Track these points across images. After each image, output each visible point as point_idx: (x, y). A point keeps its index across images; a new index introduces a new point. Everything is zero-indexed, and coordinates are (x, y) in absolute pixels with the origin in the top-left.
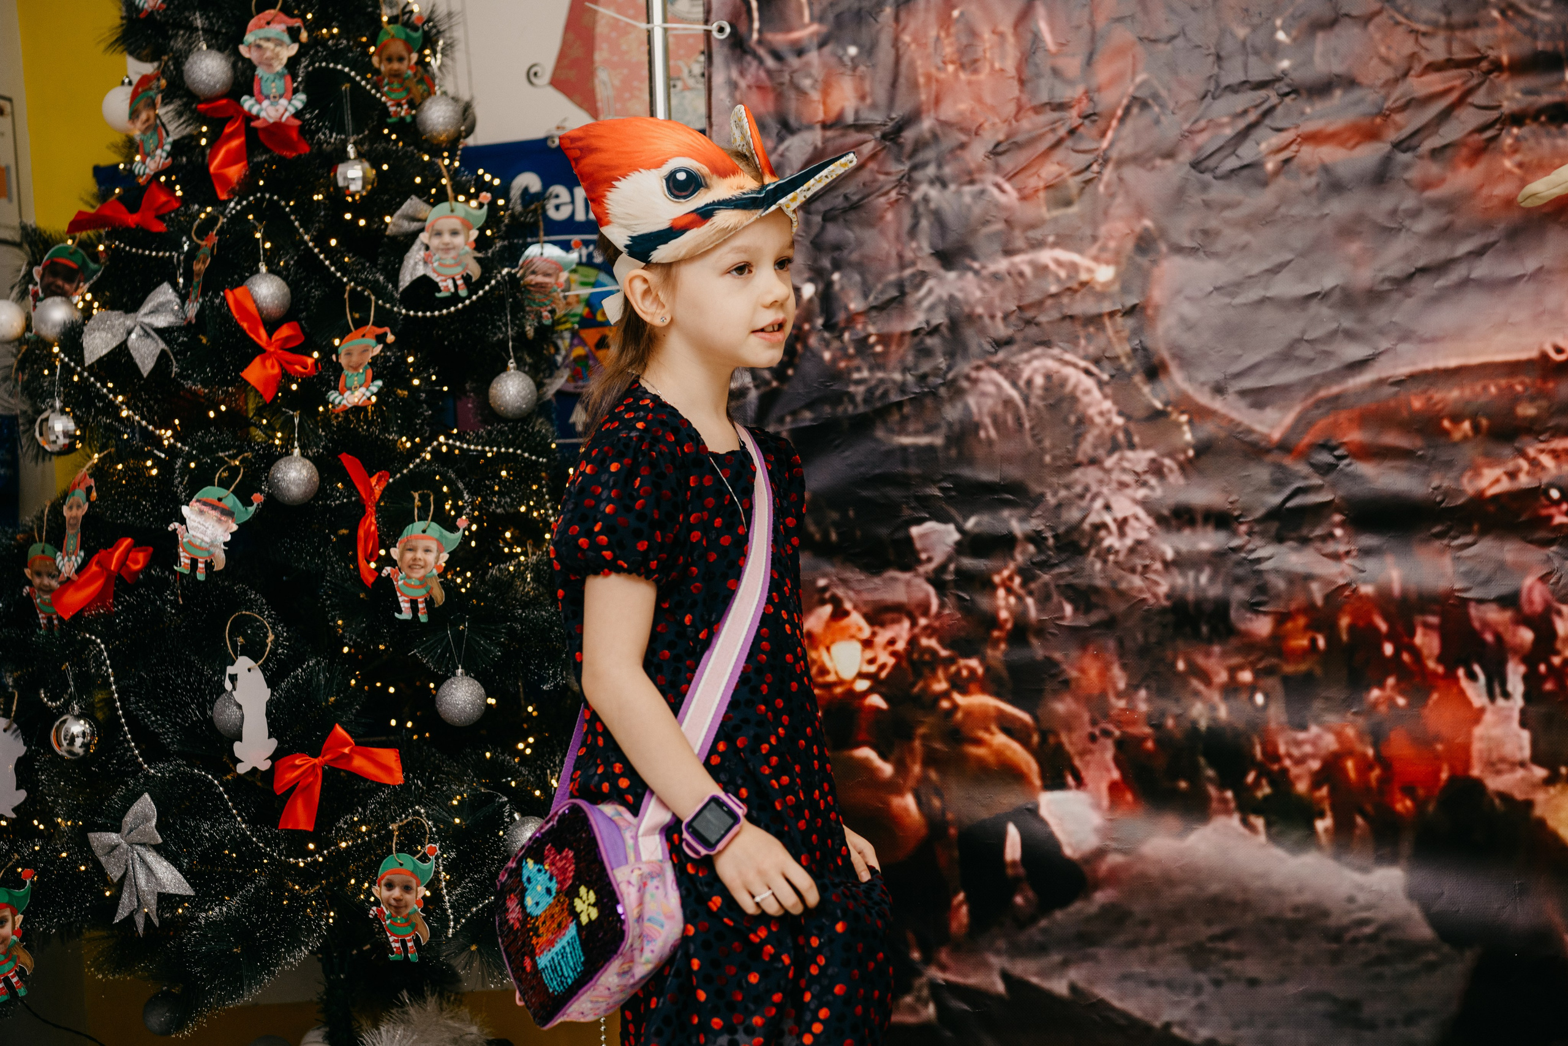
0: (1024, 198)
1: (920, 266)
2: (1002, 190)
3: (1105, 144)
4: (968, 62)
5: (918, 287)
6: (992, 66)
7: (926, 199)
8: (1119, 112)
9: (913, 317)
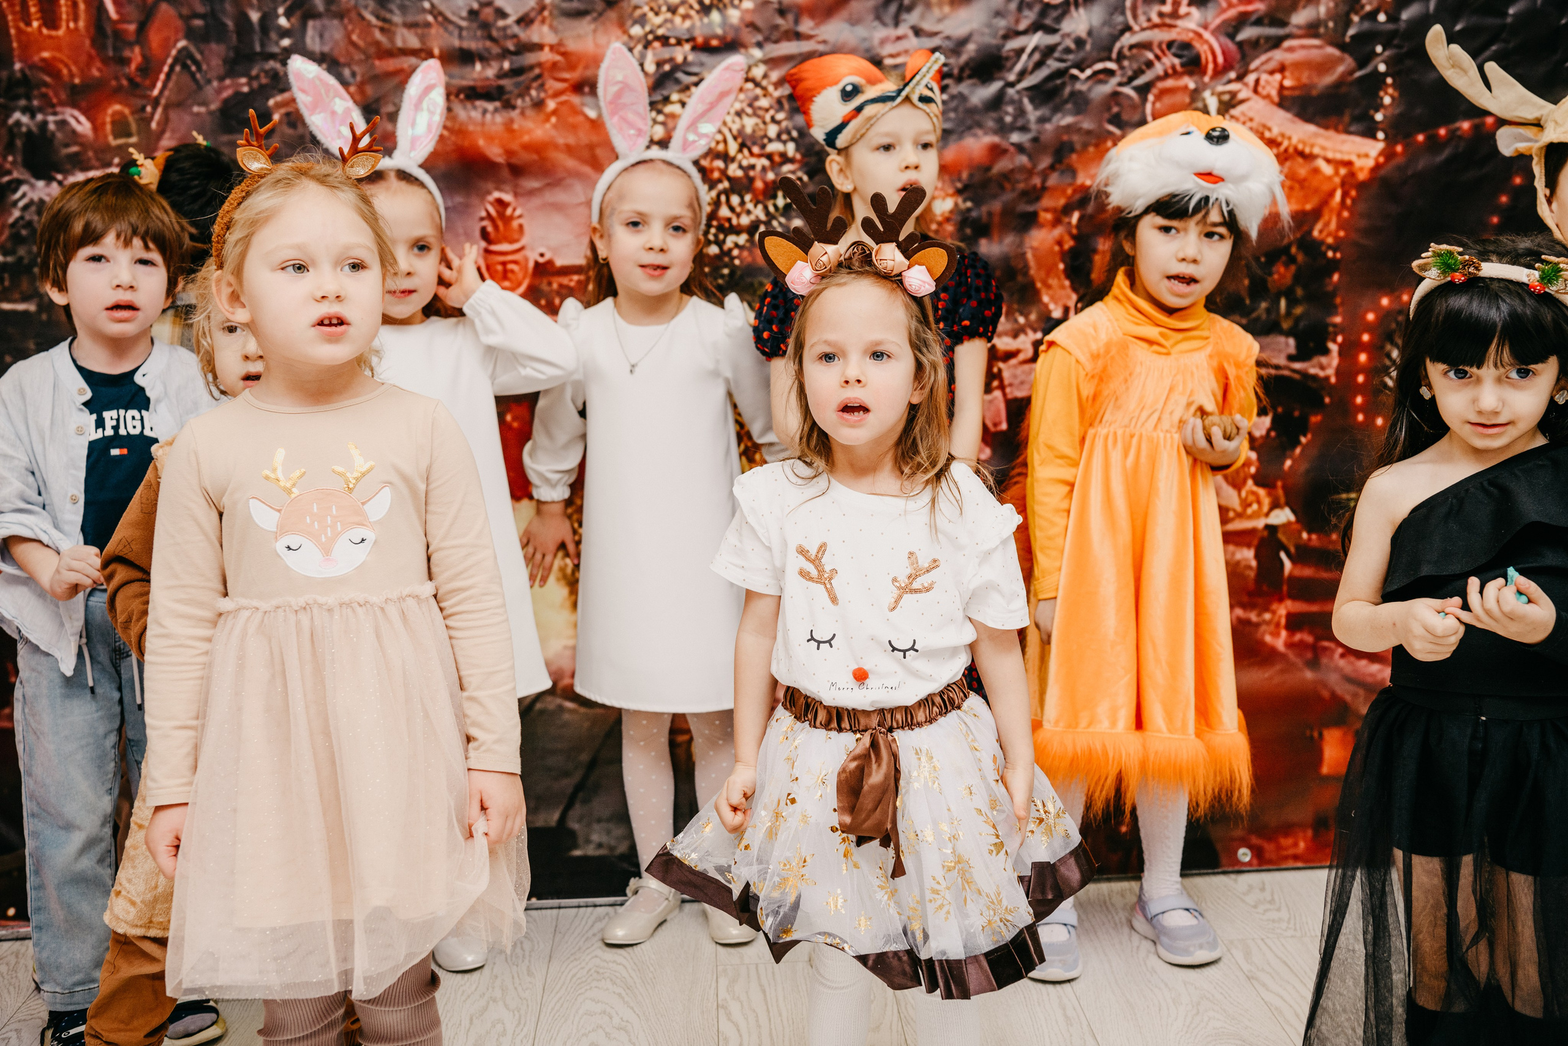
0: (95, 128)
1: (16, 175)
2: (78, 122)
3: (156, 92)
4: (51, 20)
5: (15, 190)
6: (68, 27)
7: (18, 123)
8: (166, 69)
9: (10, 214)
